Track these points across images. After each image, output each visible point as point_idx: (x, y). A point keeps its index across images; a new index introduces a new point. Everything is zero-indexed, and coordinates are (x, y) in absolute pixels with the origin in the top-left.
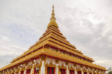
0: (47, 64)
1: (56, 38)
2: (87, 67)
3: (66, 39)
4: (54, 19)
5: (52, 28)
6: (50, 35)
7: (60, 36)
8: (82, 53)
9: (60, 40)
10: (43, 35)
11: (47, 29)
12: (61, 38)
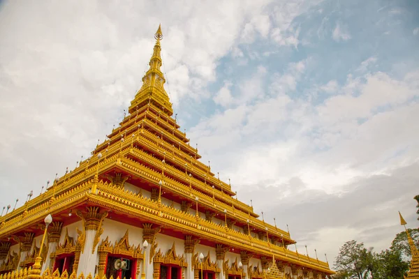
0: (105, 243)
1: (159, 150)
2: (265, 259)
3: (198, 157)
4: (156, 77)
5: (147, 112)
6: (135, 137)
7: (177, 146)
8: (255, 212)
9: (174, 159)
10: (110, 137)
11: (128, 115)
12: (181, 153)
